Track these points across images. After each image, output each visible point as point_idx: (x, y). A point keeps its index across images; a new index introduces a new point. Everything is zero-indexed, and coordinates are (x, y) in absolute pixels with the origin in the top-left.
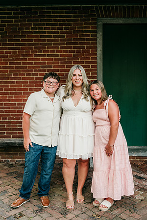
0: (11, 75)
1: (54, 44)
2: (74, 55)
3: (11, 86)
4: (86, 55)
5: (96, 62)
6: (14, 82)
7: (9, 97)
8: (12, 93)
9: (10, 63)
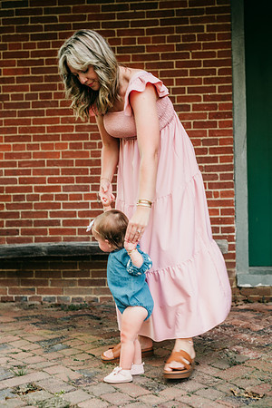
0: (35, 96)
1: (134, 24)
2: (179, 47)
3: (35, 121)
4: (206, 46)
5: (230, 62)
6: (41, 113)
7: (30, 147)
8: (36, 138)
9: (34, 71)
